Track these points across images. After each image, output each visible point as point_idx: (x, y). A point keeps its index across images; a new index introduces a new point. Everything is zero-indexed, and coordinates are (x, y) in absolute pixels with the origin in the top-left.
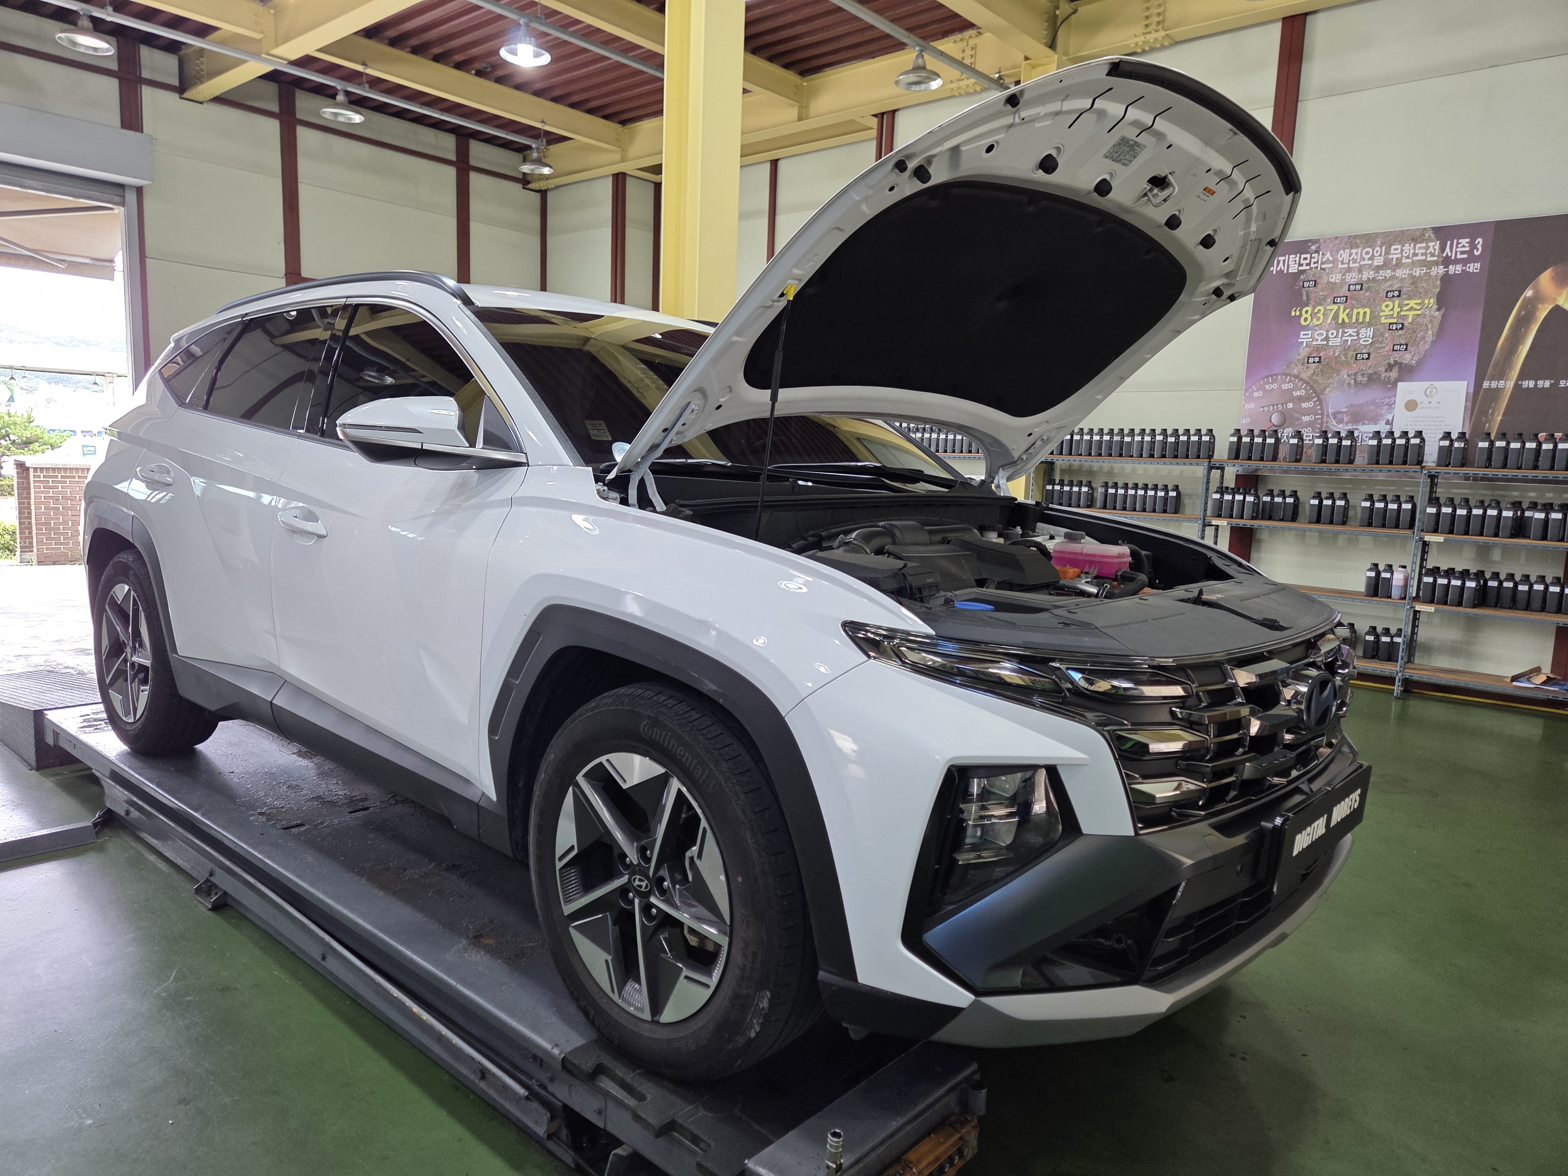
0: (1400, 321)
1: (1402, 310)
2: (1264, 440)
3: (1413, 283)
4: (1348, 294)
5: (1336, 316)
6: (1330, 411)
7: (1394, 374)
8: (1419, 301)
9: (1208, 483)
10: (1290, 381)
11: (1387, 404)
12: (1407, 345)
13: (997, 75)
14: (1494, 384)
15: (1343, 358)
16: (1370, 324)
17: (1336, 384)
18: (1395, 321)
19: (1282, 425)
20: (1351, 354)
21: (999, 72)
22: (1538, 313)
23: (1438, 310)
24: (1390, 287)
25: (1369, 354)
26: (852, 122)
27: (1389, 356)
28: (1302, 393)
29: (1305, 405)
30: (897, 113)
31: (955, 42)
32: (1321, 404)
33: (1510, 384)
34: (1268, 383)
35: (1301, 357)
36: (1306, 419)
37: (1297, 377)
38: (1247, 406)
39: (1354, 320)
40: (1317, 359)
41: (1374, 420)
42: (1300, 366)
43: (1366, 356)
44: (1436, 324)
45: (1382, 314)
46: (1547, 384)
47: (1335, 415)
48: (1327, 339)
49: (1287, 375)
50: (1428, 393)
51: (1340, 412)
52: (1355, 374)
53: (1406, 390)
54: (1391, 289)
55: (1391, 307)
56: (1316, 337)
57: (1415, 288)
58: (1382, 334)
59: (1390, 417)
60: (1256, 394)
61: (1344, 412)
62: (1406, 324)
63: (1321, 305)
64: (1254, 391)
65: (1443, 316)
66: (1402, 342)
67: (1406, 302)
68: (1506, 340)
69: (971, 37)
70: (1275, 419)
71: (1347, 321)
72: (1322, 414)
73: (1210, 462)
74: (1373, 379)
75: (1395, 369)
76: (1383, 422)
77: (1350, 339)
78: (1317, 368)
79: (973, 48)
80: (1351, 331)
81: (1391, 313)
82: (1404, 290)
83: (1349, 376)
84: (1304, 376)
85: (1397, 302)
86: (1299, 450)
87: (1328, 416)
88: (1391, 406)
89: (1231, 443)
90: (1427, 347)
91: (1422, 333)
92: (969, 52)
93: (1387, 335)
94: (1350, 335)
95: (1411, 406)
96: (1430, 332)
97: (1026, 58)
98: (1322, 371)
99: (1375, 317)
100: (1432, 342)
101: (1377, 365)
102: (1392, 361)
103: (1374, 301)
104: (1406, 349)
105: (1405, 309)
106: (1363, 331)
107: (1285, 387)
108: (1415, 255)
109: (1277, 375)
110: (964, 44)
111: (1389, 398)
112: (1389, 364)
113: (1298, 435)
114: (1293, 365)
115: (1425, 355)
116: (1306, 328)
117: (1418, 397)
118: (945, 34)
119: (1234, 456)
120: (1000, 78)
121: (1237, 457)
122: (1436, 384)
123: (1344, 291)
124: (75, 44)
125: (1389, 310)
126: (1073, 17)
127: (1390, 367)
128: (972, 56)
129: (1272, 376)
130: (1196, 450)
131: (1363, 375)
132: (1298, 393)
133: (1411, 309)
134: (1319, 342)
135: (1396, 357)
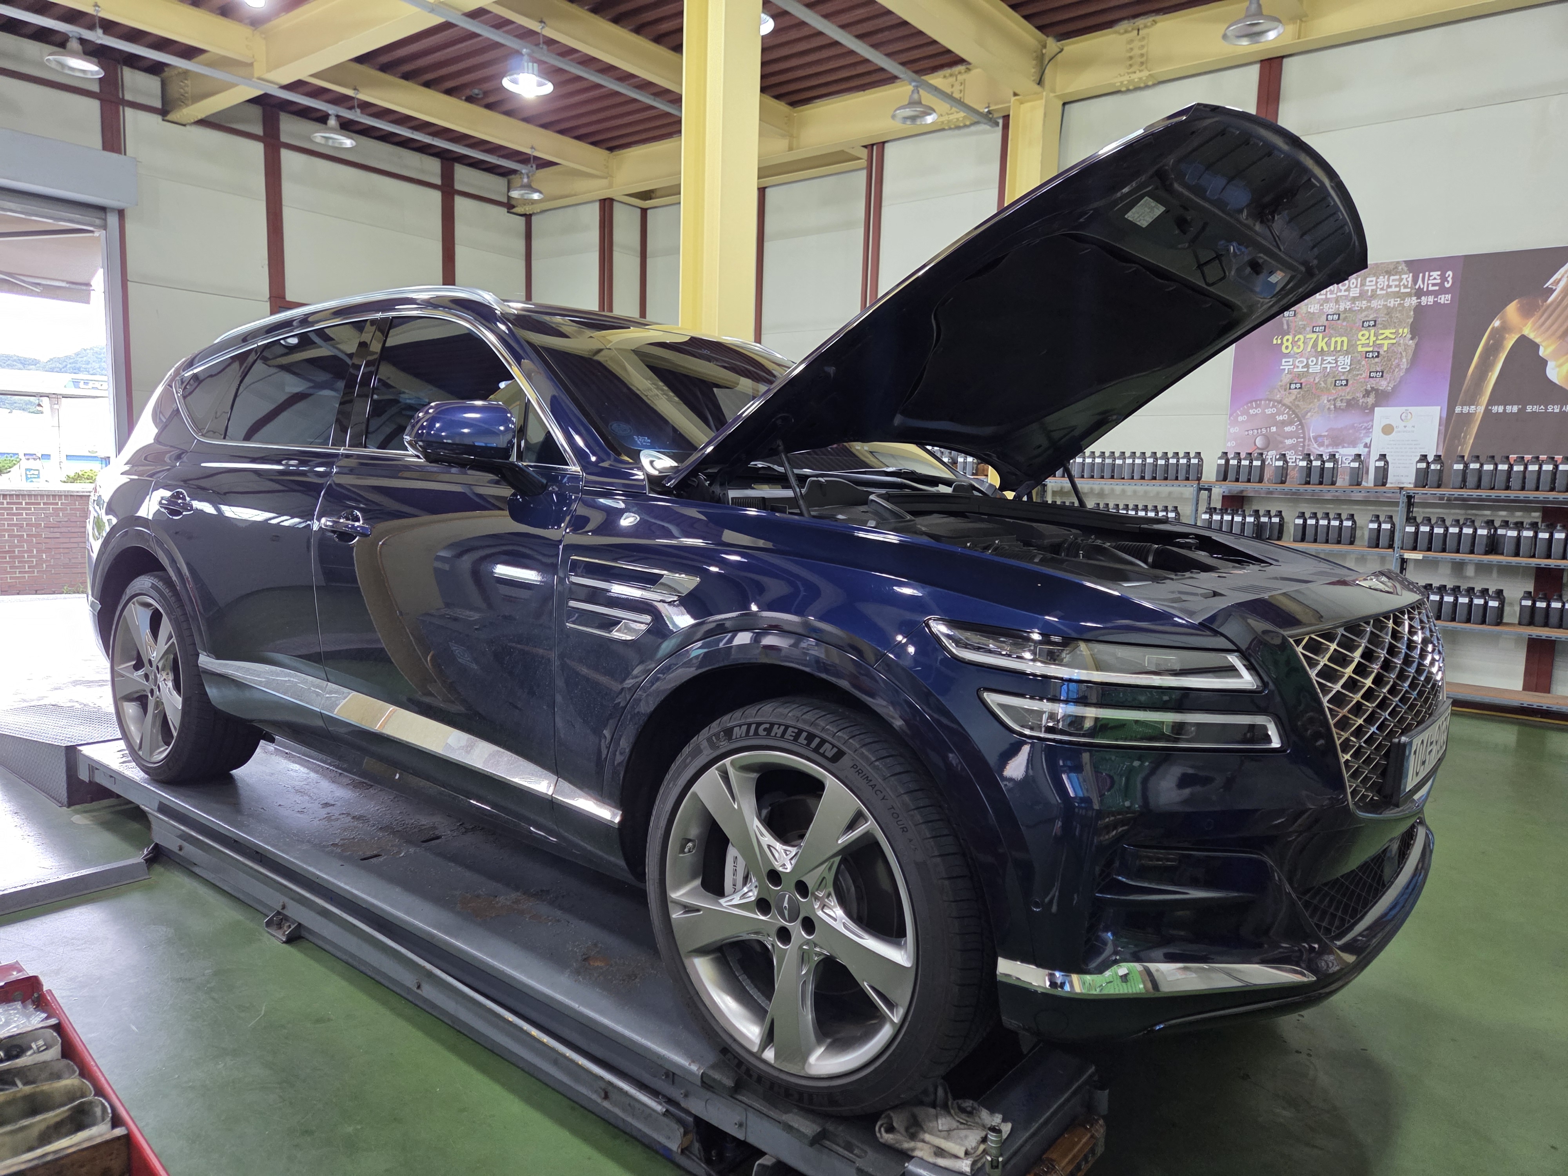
0: (1376, 349)
1: (1377, 339)
2: (1251, 462)
3: (1388, 314)
4: (1326, 323)
5: (1315, 345)
6: (1311, 435)
7: (1371, 400)
8: (1394, 331)
9: (1197, 504)
10: (1274, 406)
11: (1365, 428)
12: (1383, 372)
13: (986, 110)
14: (1466, 409)
15: (1323, 385)
16: (1347, 353)
17: (1316, 409)
18: (1371, 349)
19: (1267, 447)
20: (1330, 380)
21: (988, 107)
22: (1505, 342)
23: (1412, 339)
24: (1366, 316)
25: (1347, 381)
26: (843, 152)
27: (1366, 383)
28: (1285, 417)
29: (1287, 429)
30: (886, 145)
31: (945, 77)
32: (1303, 428)
33: (1481, 409)
34: (1252, 408)
35: (1283, 383)
36: (1288, 442)
37: (1280, 402)
38: (1232, 430)
39: (1332, 349)
40: (1298, 386)
41: (1354, 444)
42: (1283, 392)
43: (1344, 382)
44: (1410, 353)
45: (1358, 343)
46: (1515, 409)
47: (1315, 438)
48: (1307, 366)
49: (1270, 400)
50: (1403, 417)
51: (1321, 436)
52: (1335, 400)
53: (1383, 415)
54: (1366, 319)
55: (1367, 336)
56: (1297, 364)
57: (1390, 317)
58: (1359, 362)
59: (1368, 440)
60: (1240, 419)
61: (1325, 436)
62: (1382, 352)
63: (1300, 333)
64: (1238, 415)
65: (1416, 345)
66: (1378, 369)
67: (1381, 332)
68: (1476, 367)
69: (960, 73)
70: (1259, 442)
71: (1325, 349)
72: (1304, 438)
73: (1199, 484)
74: (1351, 404)
75: (1373, 395)
76: (1362, 445)
77: (1329, 366)
78: (1299, 393)
79: (961, 84)
80: (1330, 359)
81: (1367, 341)
82: (1379, 321)
83: (1329, 401)
84: (1287, 401)
85: (1372, 332)
86: (1285, 472)
87: (1309, 439)
88: (1369, 430)
89: (1219, 465)
90: (1402, 374)
91: (1397, 361)
92: (957, 87)
93: (1363, 363)
94: (1329, 363)
95: (1388, 430)
96: (1404, 360)
97: (1015, 94)
98: (1303, 396)
99: (1352, 346)
100: (1407, 369)
101: (1355, 391)
102: (1369, 387)
103: (1351, 330)
104: (1382, 376)
105: (1380, 338)
106: (1341, 358)
107: (1269, 411)
108: (1389, 286)
109: (1261, 400)
110: (952, 79)
111: (1367, 422)
112: (1366, 390)
113: (1283, 457)
114: (1276, 391)
115: (1400, 382)
116: (1287, 355)
117: (1395, 422)
118: (934, 69)
119: (1221, 478)
120: (989, 112)
121: (1225, 479)
122: (1411, 409)
123: (1322, 321)
124: (63, 65)
125: (1365, 339)
126: (1060, 55)
127: (1367, 393)
128: (961, 91)
129: (1256, 401)
130: (1184, 472)
131: (1341, 400)
132: (1281, 418)
133: (1386, 338)
134: (1300, 369)
135: (1372, 383)
